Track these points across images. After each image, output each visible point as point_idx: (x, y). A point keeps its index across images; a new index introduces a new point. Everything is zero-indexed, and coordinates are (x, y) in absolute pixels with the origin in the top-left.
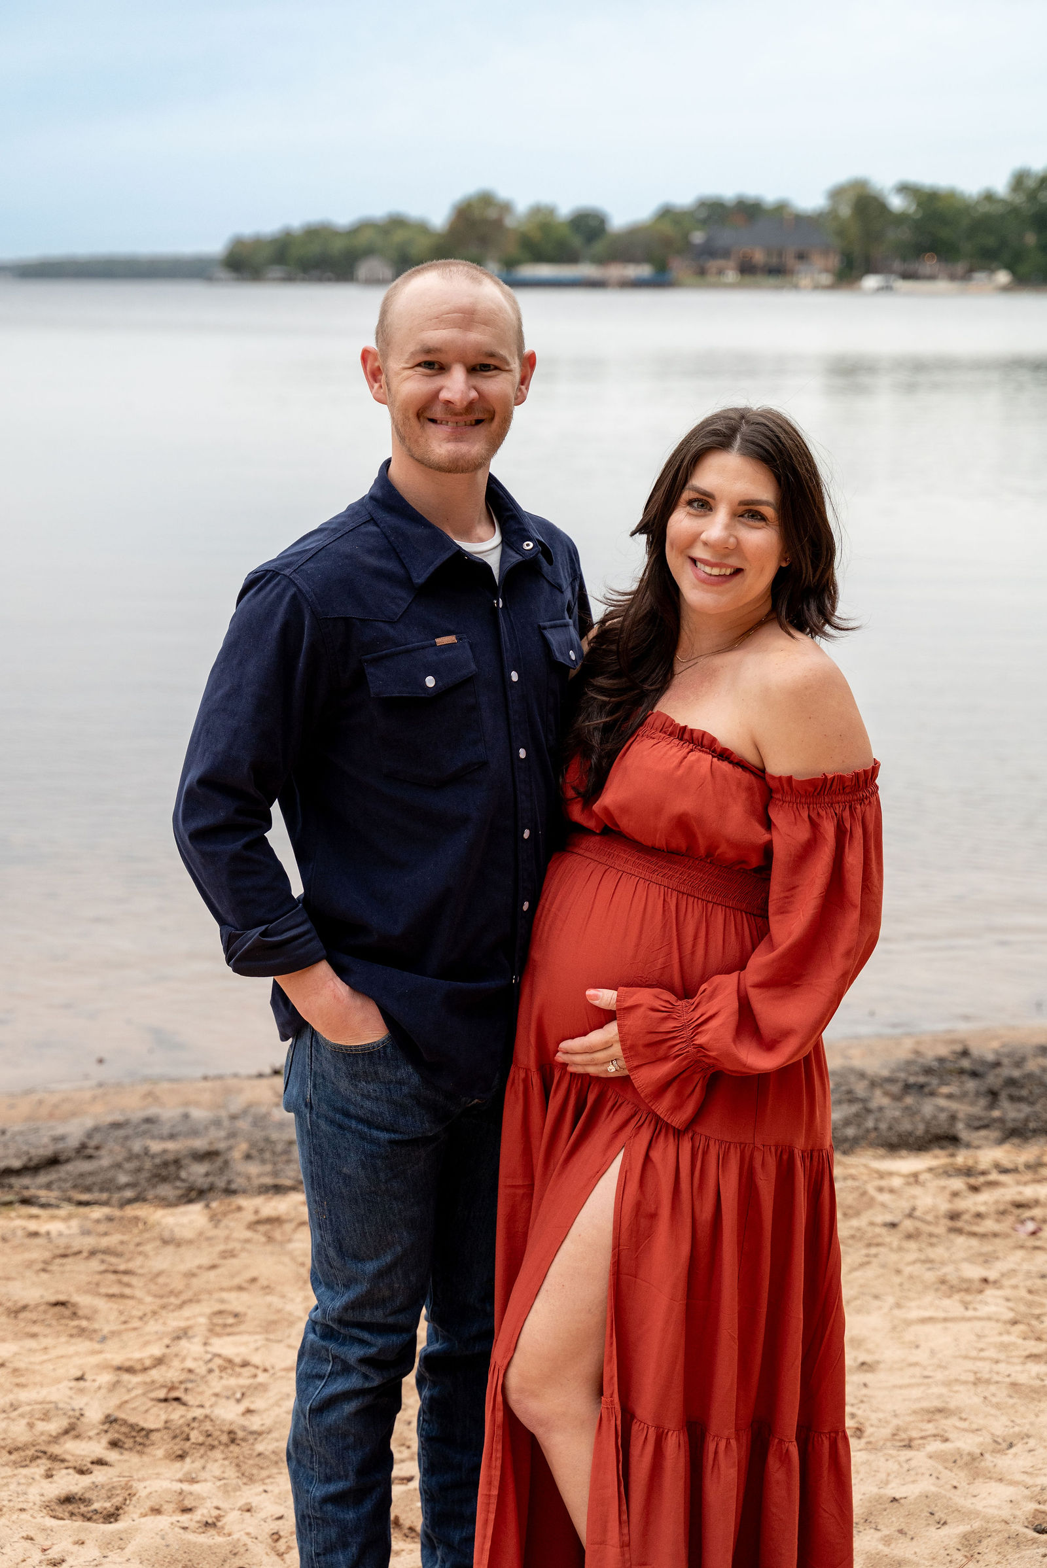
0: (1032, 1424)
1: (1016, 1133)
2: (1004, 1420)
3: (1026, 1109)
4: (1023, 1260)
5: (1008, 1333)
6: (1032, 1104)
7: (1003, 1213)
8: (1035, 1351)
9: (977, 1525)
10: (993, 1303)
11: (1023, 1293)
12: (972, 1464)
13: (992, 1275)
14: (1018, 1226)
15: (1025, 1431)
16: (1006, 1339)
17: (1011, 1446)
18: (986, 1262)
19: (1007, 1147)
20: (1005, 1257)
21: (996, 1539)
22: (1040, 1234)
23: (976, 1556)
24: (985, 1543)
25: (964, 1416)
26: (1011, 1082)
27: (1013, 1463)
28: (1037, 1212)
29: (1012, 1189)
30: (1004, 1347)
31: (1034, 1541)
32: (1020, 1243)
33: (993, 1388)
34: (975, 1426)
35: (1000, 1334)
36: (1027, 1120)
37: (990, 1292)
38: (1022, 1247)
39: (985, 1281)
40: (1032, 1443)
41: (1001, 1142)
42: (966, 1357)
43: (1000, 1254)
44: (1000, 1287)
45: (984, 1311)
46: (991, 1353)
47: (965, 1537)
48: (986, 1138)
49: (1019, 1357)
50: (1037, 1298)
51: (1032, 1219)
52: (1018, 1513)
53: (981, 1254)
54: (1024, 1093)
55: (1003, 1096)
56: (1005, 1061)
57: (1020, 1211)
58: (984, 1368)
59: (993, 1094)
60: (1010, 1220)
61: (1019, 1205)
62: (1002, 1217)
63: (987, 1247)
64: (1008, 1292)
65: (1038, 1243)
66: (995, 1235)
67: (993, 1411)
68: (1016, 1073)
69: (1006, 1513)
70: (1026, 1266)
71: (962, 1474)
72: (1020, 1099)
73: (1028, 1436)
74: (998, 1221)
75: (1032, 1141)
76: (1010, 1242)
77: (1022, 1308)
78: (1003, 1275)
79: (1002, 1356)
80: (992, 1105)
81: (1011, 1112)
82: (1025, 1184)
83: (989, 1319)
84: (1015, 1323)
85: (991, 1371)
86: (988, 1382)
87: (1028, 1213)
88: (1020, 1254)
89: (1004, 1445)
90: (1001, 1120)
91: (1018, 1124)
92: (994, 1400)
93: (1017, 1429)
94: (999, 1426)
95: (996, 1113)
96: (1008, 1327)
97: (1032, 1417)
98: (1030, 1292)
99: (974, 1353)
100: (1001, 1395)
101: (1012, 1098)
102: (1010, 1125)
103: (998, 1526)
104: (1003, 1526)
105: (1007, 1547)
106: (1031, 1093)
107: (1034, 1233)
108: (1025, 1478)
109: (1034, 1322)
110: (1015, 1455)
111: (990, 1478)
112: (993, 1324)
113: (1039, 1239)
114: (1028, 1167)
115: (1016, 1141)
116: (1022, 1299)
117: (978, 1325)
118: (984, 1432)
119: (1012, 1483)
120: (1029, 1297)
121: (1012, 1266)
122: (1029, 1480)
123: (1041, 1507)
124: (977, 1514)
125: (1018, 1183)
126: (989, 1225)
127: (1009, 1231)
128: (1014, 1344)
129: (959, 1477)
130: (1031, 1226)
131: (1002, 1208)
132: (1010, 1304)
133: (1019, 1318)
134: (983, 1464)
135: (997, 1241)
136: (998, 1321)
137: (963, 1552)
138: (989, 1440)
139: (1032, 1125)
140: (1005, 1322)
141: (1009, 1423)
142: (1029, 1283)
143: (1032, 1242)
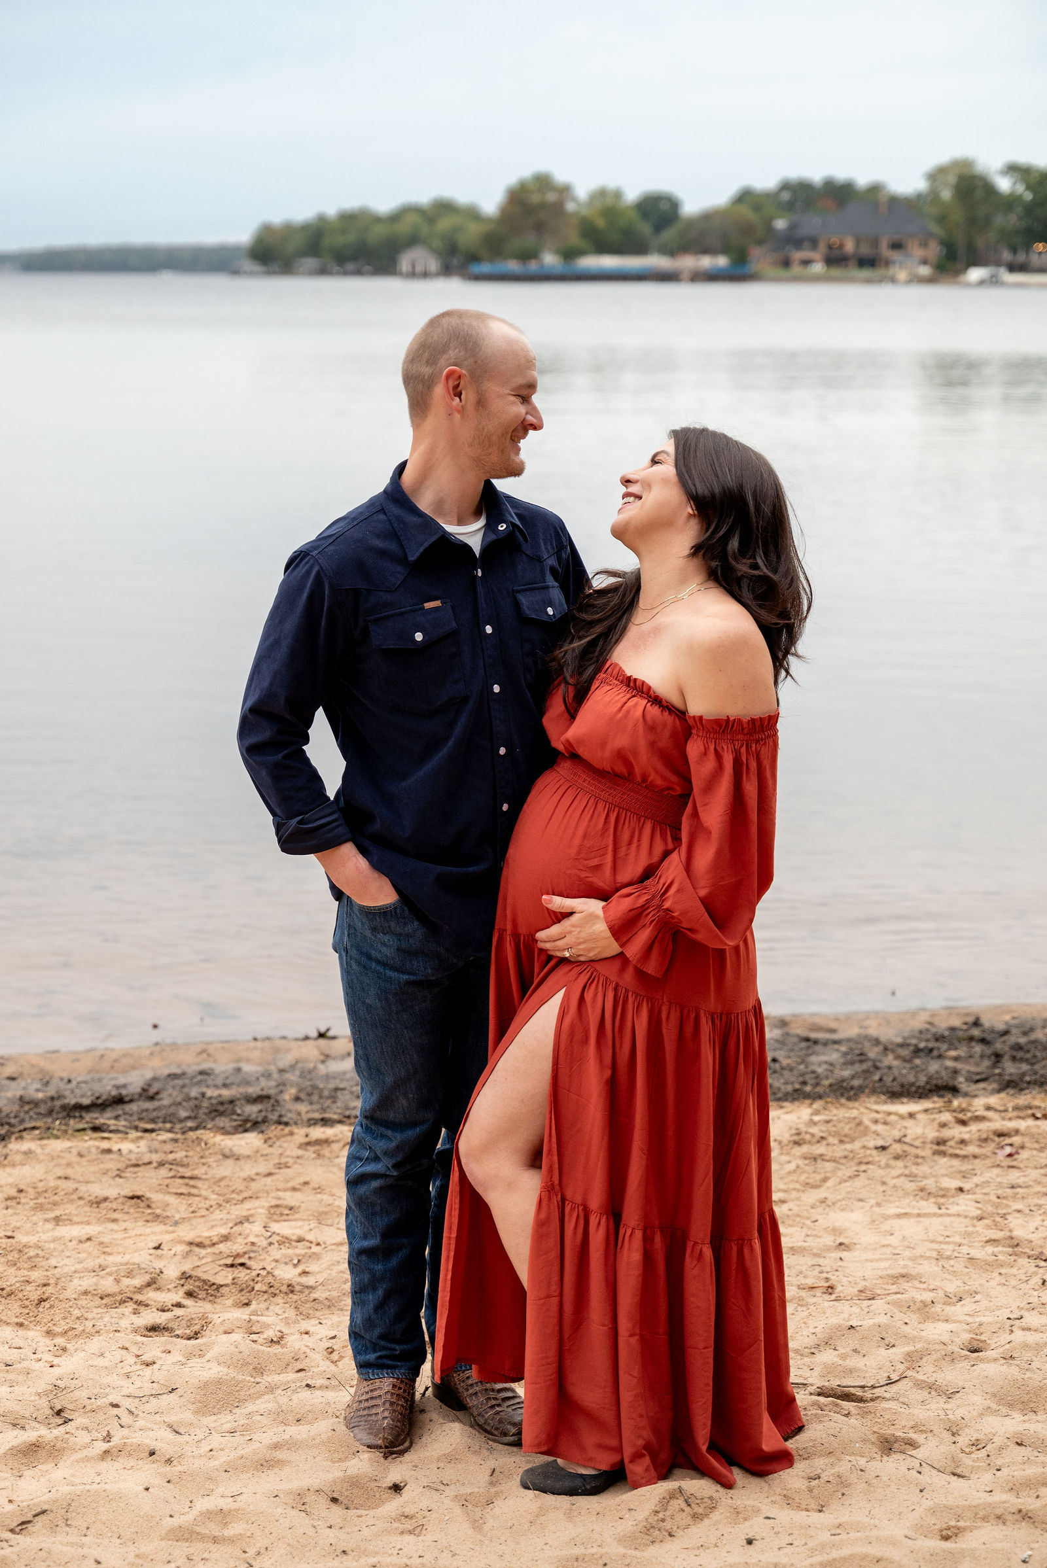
0: (981, 1285)
1: (1011, 1085)
2: (959, 1283)
3: (1025, 1067)
4: (997, 1176)
5: (974, 1226)
6: (1032, 1064)
7: (986, 1140)
8: (994, 1237)
9: (919, 1346)
10: (965, 1204)
11: (994, 1198)
12: (925, 1310)
13: (966, 1186)
14: (997, 1151)
15: (974, 1288)
16: (970, 1229)
17: (961, 1299)
18: (964, 1177)
19: (1003, 1095)
20: (981, 1174)
21: (935, 1356)
22: (1016, 1157)
23: (917, 1368)
24: (925, 1359)
25: (923, 1280)
26: (1018, 1047)
27: (959, 1311)
28: (1016, 1140)
29: (999, 1124)
30: (968, 1234)
31: (966, 1358)
32: (998, 1162)
33: (952, 1262)
34: (932, 1287)
35: (967, 1227)
36: (1024, 1074)
37: (962, 1196)
38: (998, 1165)
39: (961, 1190)
40: (978, 1297)
41: (999, 1091)
42: (933, 1241)
43: (978, 1172)
44: (975, 1193)
45: (953, 1209)
46: (957, 1239)
47: (909, 1354)
48: (984, 1089)
49: (979, 1242)
50: (1004, 1201)
51: (1011, 1145)
52: (957, 1340)
53: (961, 1172)
54: (1028, 1056)
55: (1007, 1057)
56: (1014, 1031)
57: (1002, 1139)
58: (948, 1250)
59: (998, 1057)
60: (991, 1146)
61: (1001, 1135)
62: (984, 1145)
63: (966, 1166)
64: (979, 1197)
65: (1014, 1163)
66: (975, 1157)
67: (949, 1277)
68: (1022, 1040)
69: (946, 1338)
70: (999, 1180)
71: (914, 1317)
72: (1022, 1060)
73: (976, 1293)
74: (980, 1146)
75: (1027, 1091)
76: (988, 1162)
77: (990, 1209)
78: (977, 1185)
79: (964, 1241)
80: (995, 1065)
81: (1010, 1069)
82: (1010, 1119)
83: (959, 1215)
84: (981, 1219)
85: (954, 1251)
86: (949, 1258)
87: (1008, 1141)
88: (996, 1171)
89: (955, 1299)
90: (1000, 1075)
91: (1015, 1078)
92: (952, 1269)
93: (967, 1288)
94: (952, 1287)
95: (997, 1071)
96: (975, 1221)
97: (984, 1282)
98: (999, 1198)
99: (941, 1239)
100: (959, 1266)
101: (1014, 1059)
102: (1007, 1078)
103: (937, 1347)
104: (942, 1346)
105: (943, 1362)
106: (1035, 1056)
107: (1010, 1155)
108: (967, 1318)
109: (998, 1219)
110: (962, 1306)
111: (939, 1320)
112: (961, 1219)
113: (1015, 1160)
114: (1016, 1108)
115: (1011, 1091)
116: (990, 1201)
117: (947, 1220)
118: (939, 1291)
119: (955, 1322)
120: (999, 1200)
121: (984, 1179)
122: (970, 1320)
123: (978, 1337)
124: (921, 1338)
125: (1003, 1119)
126: (972, 1149)
127: (989, 1154)
128: (977, 1232)
129: (913, 1318)
130: (1008, 1150)
131: (984, 1136)
132: (979, 1205)
133: (985, 1215)
134: (933, 1309)
135: (977, 1161)
136: (966, 1217)
137: (905, 1365)
138: (941, 1293)
139: (1027, 1078)
140: (973, 1218)
141: (962, 1285)
142: (1000, 1192)
143: (1009, 1162)
